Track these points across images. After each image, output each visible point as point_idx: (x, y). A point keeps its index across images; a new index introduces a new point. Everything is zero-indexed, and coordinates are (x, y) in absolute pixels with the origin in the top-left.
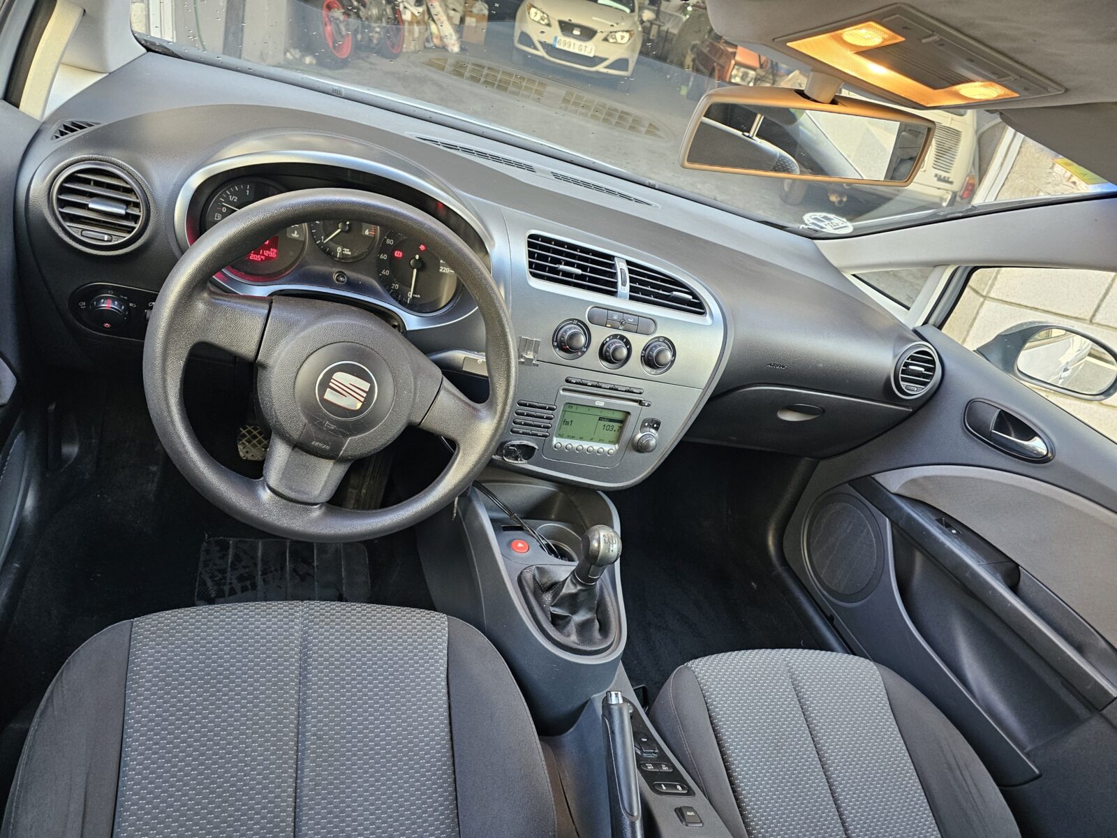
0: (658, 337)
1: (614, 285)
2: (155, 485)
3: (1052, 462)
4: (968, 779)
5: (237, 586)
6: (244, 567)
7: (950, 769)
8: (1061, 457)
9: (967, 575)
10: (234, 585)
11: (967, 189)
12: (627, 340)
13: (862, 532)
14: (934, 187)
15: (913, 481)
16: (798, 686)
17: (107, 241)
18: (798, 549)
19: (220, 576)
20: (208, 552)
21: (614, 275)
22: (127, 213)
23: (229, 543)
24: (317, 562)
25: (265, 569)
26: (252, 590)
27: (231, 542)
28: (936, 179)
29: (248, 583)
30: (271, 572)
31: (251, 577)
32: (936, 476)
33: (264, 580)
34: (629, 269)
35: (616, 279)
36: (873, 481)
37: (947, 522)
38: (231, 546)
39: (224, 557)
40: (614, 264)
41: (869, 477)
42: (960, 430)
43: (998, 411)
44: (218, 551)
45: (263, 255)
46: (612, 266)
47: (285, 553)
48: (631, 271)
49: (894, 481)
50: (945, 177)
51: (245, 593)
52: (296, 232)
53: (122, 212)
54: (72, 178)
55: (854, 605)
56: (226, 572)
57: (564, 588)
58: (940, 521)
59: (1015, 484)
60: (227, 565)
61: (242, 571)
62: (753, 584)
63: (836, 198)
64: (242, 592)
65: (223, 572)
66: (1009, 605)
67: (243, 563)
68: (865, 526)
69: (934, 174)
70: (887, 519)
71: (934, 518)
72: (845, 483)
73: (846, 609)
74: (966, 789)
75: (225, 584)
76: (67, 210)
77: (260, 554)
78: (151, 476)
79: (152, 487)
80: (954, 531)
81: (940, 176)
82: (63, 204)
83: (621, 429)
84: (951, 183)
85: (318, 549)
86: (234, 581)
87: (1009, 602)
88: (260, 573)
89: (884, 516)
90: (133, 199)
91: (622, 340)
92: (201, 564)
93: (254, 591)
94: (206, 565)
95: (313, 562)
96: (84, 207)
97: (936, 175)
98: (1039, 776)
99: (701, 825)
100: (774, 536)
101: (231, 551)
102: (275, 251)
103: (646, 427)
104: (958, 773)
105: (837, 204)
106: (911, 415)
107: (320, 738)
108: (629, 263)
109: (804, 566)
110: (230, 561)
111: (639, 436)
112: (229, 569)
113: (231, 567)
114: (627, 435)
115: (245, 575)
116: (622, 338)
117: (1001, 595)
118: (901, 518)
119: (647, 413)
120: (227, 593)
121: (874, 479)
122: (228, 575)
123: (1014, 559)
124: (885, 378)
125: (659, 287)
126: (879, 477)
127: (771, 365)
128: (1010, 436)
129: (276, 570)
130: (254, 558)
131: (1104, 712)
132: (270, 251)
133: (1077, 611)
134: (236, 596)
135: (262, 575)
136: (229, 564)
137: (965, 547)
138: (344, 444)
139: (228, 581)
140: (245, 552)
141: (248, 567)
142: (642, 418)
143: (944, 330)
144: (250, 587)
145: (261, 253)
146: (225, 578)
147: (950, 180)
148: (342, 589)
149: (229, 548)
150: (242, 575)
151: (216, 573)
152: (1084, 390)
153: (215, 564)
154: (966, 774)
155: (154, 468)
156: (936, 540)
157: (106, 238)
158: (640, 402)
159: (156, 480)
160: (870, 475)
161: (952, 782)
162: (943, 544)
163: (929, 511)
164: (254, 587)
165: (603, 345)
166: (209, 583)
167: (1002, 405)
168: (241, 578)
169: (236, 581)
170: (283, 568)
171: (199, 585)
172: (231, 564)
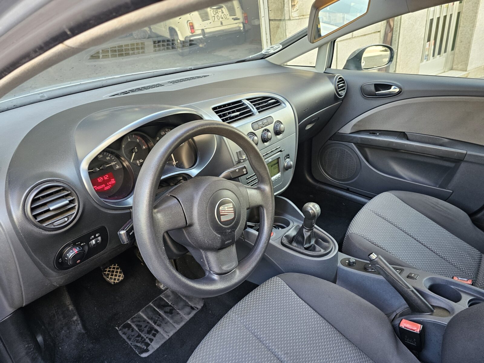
0: (275, 122)
1: (250, 111)
2: (80, 325)
3: (402, 92)
4: (440, 206)
5: (150, 336)
6: (145, 327)
7: (433, 208)
8: (405, 89)
9: (394, 145)
10: (149, 337)
11: (245, 19)
12: (268, 129)
13: (345, 153)
14: (234, 24)
15: (355, 125)
16: (379, 215)
17: (68, 220)
18: (321, 174)
19: (140, 338)
20: (124, 333)
21: (247, 107)
22: (69, 201)
23: (129, 324)
24: (170, 302)
25: (154, 321)
26: (158, 333)
27: (129, 322)
28: (233, 20)
29: (153, 332)
30: (157, 320)
31: (152, 328)
32: (363, 119)
33: (158, 325)
34: (250, 102)
35: (249, 108)
36: (339, 134)
37: (373, 132)
38: (131, 324)
39: (133, 330)
40: (243, 103)
41: (336, 134)
42: (363, 99)
43: (373, 85)
44: (128, 330)
45: (109, 185)
46: (243, 104)
47: (154, 309)
48: (251, 102)
49: (347, 129)
50: (236, 18)
51: (156, 336)
52: (117, 166)
53: (67, 202)
54: (34, 201)
55: (355, 179)
56: (141, 335)
57: (305, 235)
58: (370, 133)
59: (394, 106)
60: (138, 332)
61: (146, 329)
62: (311, 196)
63: (202, 45)
64: (155, 337)
65: (139, 336)
66: (415, 146)
67: (143, 326)
68: (345, 151)
69: (231, 19)
70: (352, 144)
71: (368, 134)
72: (328, 140)
73: (352, 183)
74: (443, 210)
75: (145, 340)
76: (40, 218)
77: (145, 317)
78: (76, 322)
79: (80, 327)
80: (378, 134)
81: (234, 18)
82: (35, 217)
83: (278, 165)
84: (239, 19)
85: (165, 297)
86: (147, 335)
87: (414, 145)
88: (153, 324)
89: (351, 143)
90: (66, 193)
91: (266, 131)
92: (127, 340)
93: (159, 333)
94: (130, 339)
95: (169, 304)
96: (48, 211)
97: (232, 19)
98: (452, 193)
99: (419, 276)
100: (308, 175)
101: (133, 326)
102: (113, 179)
103: (286, 159)
104: (437, 207)
105: (204, 47)
106: (341, 103)
107: (287, 353)
108: (248, 99)
109: (326, 178)
110: (137, 329)
111: (286, 164)
112: (140, 332)
113: (140, 331)
114: (281, 167)
115: (149, 330)
116: (266, 130)
117: (410, 144)
118: (358, 140)
119: (284, 154)
120: (149, 342)
121: (338, 133)
122: (143, 335)
123: (402, 131)
124: (334, 94)
125: (262, 103)
126: (340, 131)
127: (304, 111)
128: (381, 91)
129: (158, 318)
130: (145, 321)
131: (465, 160)
132: (111, 181)
133: (433, 135)
134: (154, 340)
135: (155, 325)
136: (138, 331)
137: (386, 137)
138: (235, 235)
139: (145, 337)
140: (139, 321)
141: (147, 326)
142: (284, 156)
143: (332, 68)
144: (156, 333)
145: (108, 184)
146: (142, 338)
147: (238, 18)
148: (189, 305)
149: (130, 325)
150: (147, 331)
151: (137, 338)
152: (381, 65)
153: (133, 336)
154: (439, 206)
155: (75, 318)
156: (375, 140)
157: (66, 219)
158: (281, 151)
159: (79, 322)
160: (336, 133)
161: (437, 211)
162: (379, 140)
163: (365, 132)
164: (157, 331)
165: (262, 136)
166: (139, 345)
167: (374, 82)
168: (149, 332)
169: (148, 335)
170: (160, 315)
171: (135, 349)
172: (139, 330)
